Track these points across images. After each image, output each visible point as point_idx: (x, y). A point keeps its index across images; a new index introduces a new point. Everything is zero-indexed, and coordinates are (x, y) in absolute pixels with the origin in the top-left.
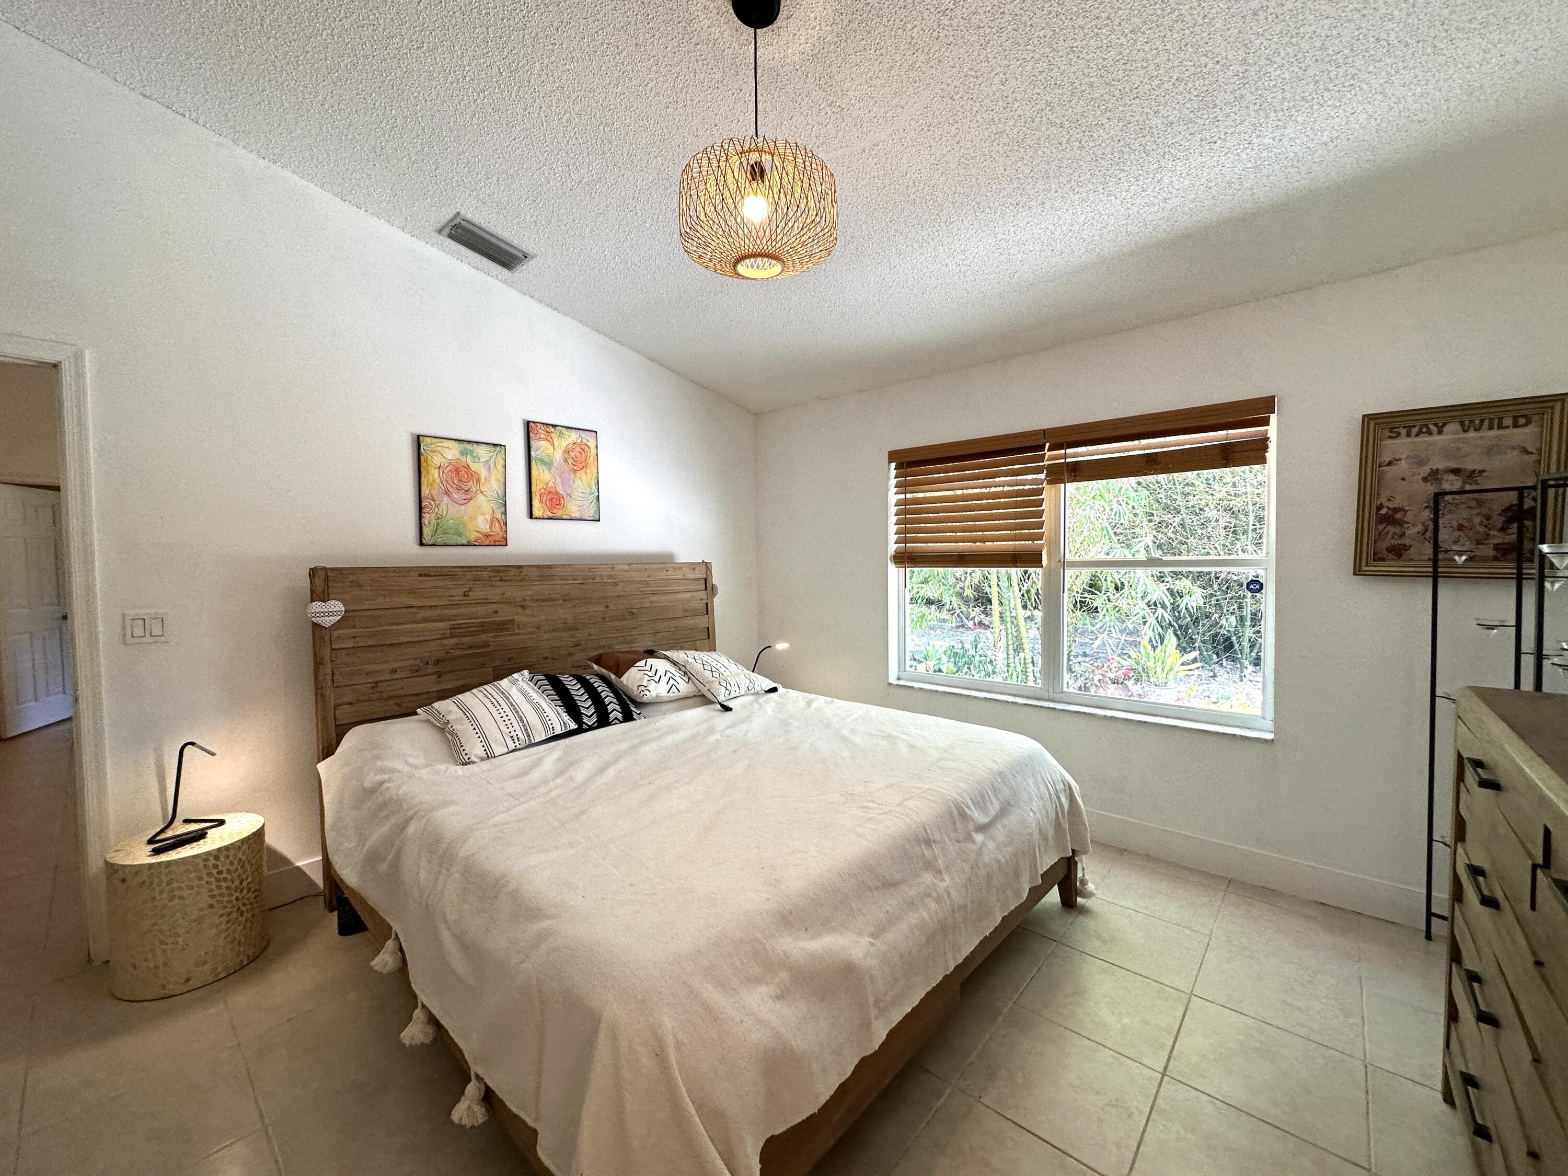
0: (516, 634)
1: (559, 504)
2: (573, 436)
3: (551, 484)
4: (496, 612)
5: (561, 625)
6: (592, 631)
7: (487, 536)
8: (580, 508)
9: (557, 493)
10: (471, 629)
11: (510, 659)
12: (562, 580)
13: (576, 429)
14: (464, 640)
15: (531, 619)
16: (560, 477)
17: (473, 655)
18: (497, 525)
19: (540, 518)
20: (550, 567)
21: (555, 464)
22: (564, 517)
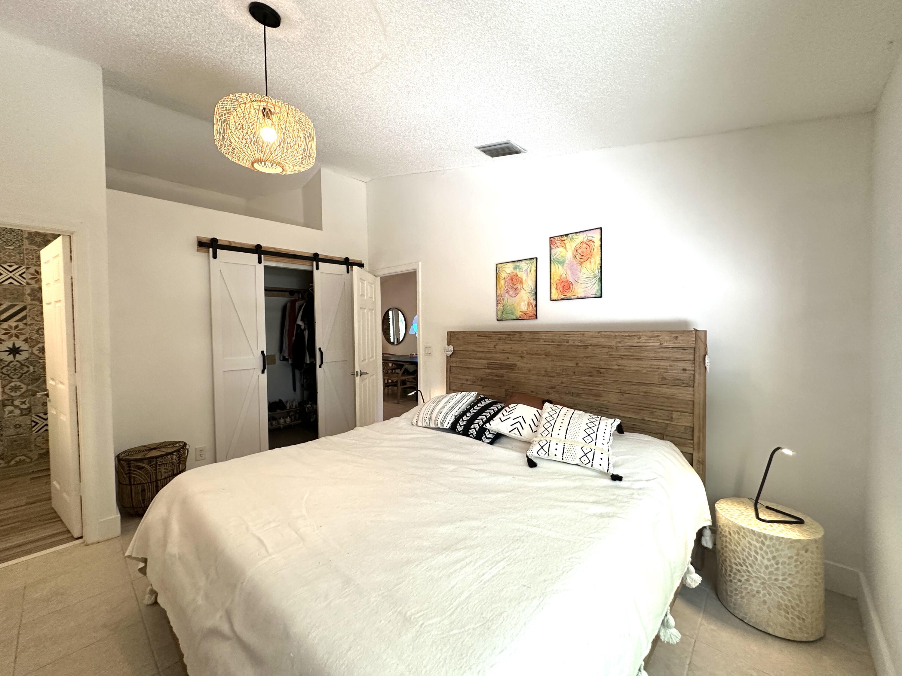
0: (517, 373)
1: (569, 289)
2: (581, 237)
3: (564, 276)
4: (508, 358)
5: (543, 372)
6: (565, 380)
7: (526, 314)
8: (584, 290)
9: (568, 281)
10: (497, 366)
11: (513, 387)
12: (545, 342)
13: (583, 231)
14: (494, 371)
15: (525, 365)
16: (571, 269)
17: (496, 380)
18: (531, 307)
19: (556, 300)
20: (537, 333)
21: (567, 262)
22: (572, 297)
